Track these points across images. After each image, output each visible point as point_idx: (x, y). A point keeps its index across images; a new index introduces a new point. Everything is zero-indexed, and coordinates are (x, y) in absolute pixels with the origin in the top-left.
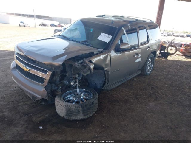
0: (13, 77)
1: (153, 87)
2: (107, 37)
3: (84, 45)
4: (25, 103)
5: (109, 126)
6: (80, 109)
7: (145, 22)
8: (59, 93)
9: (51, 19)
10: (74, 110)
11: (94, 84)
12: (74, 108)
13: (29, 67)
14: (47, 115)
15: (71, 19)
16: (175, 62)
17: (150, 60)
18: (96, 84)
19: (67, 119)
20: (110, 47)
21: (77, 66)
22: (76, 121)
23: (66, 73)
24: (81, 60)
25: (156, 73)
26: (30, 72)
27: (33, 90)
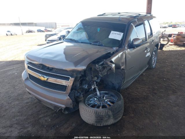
0: (27, 88)
1: (165, 79)
2: (118, 34)
3: (97, 46)
4: (45, 115)
5: (143, 127)
6: (110, 113)
7: (146, 16)
8: (81, 99)
9: (36, 25)
10: (105, 115)
11: (112, 84)
12: (104, 113)
13: (46, 76)
14: (74, 125)
15: (56, 23)
16: (172, 52)
17: (154, 53)
18: (113, 84)
19: (96, 126)
20: (124, 45)
21: (98, 68)
22: (108, 126)
23: (86, 77)
24: (102, 61)
25: (160, 65)
26: (48, 81)
27: (55, 100)
